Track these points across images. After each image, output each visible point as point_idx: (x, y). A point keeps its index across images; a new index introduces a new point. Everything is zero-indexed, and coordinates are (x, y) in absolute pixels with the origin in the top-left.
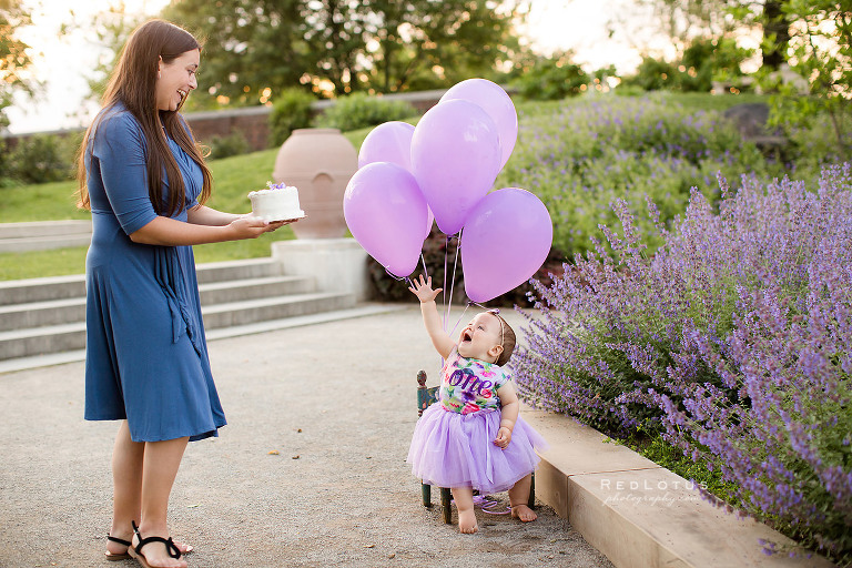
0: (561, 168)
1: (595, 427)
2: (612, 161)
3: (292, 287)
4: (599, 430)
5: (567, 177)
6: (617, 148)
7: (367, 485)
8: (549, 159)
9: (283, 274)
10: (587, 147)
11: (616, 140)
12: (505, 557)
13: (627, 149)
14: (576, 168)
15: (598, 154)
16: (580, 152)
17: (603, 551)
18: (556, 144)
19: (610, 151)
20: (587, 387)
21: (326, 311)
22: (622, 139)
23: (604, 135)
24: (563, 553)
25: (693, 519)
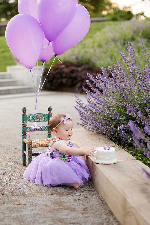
0: (118, 44)
1: (112, 140)
2: (138, 42)
3: (14, 83)
4: (114, 141)
5: (120, 47)
6: (140, 37)
7: (10, 160)
8: (114, 41)
9: (11, 78)
10: (129, 36)
11: (140, 34)
12: (58, 197)
13: (144, 38)
14: (124, 44)
15: (133, 39)
16: (127, 38)
17: (104, 198)
18: (118, 35)
19: (138, 38)
20: (110, 122)
21: (25, 92)
22: (143, 34)
23: (136, 33)
24: (86, 197)
25: (146, 186)
